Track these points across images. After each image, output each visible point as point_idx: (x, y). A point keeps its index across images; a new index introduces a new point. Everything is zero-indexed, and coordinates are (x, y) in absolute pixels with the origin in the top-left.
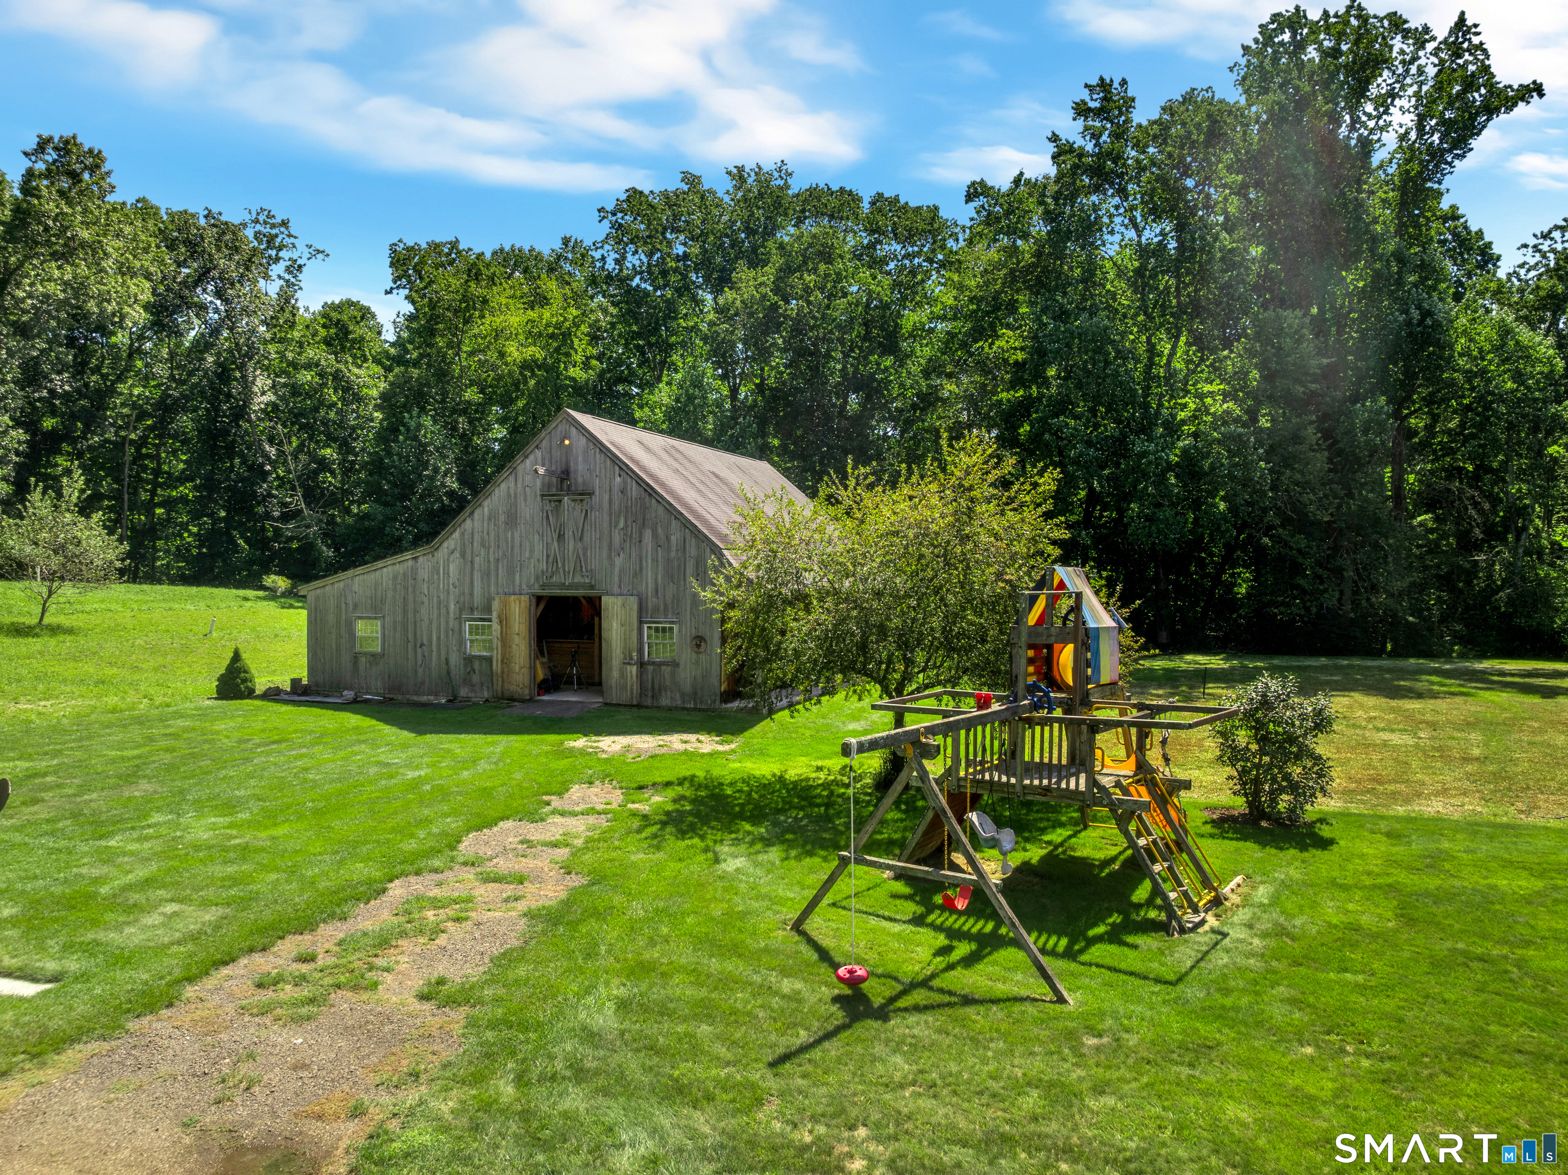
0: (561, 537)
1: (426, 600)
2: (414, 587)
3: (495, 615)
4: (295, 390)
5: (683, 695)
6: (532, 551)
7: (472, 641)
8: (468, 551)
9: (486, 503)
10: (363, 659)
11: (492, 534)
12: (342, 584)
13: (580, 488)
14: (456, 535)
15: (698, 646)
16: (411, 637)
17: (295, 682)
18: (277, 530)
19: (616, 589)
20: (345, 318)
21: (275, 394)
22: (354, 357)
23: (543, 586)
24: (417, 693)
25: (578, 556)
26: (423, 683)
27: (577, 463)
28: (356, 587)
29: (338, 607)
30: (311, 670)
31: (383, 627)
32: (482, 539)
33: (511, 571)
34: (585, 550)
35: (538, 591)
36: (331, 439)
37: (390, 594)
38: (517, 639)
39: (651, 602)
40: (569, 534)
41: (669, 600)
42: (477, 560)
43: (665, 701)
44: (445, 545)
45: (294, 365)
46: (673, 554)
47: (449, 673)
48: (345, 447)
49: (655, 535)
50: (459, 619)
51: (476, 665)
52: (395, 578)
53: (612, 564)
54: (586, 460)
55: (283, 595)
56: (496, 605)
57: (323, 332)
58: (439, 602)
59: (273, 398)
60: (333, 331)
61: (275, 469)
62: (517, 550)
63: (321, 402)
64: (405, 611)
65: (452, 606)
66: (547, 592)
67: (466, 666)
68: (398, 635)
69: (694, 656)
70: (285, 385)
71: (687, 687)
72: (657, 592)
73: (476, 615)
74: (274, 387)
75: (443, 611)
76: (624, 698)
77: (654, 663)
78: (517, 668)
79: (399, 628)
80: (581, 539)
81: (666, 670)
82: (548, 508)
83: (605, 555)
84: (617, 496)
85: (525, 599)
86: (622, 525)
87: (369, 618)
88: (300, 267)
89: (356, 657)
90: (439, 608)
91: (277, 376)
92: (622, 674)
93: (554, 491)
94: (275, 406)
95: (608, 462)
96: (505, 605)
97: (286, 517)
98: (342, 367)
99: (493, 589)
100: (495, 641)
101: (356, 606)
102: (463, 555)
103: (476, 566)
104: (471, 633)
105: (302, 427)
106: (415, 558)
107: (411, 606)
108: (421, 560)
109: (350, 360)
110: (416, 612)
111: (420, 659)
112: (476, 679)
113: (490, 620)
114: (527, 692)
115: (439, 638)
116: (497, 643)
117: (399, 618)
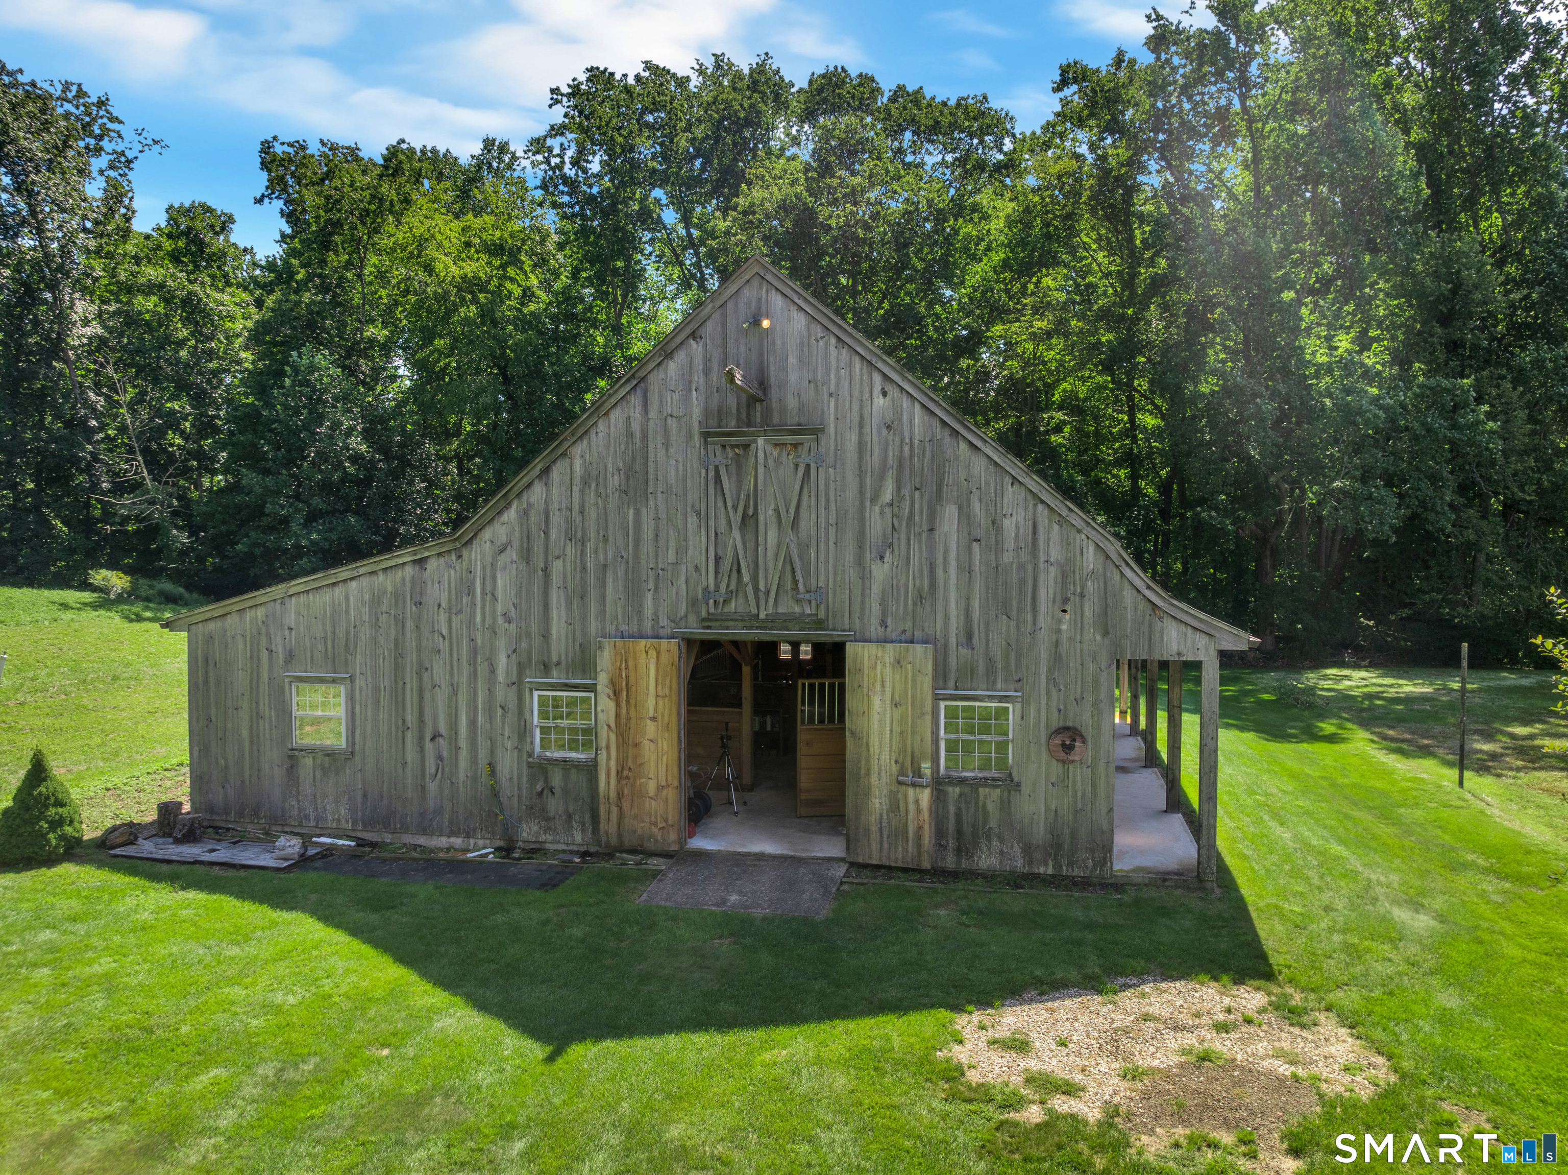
0: (749, 521)
1: (444, 646)
2: (418, 619)
3: (602, 679)
4: (131, 320)
5: (1028, 850)
6: (681, 550)
7: (545, 730)
8: (538, 548)
9: (577, 451)
10: (309, 761)
11: (592, 513)
12: (261, 612)
13: (792, 420)
14: (511, 515)
15: (1068, 748)
16: (411, 718)
17: (168, 810)
18: (105, 506)
19: (874, 629)
20: (198, 225)
21: (103, 323)
22: (213, 277)
23: (706, 622)
24: (424, 831)
25: (789, 560)
26: (438, 811)
27: (784, 369)
28: (291, 619)
29: (254, 657)
30: (199, 781)
31: (351, 699)
32: (569, 523)
33: (633, 592)
34: (803, 548)
35: (695, 630)
36: (182, 387)
37: (365, 633)
38: (651, 729)
39: (957, 656)
40: (766, 514)
41: (997, 652)
42: (557, 566)
43: (986, 860)
44: (487, 534)
45: (130, 289)
46: (1007, 557)
47: (495, 793)
48: (200, 398)
49: (965, 514)
50: (518, 684)
51: (556, 780)
52: (376, 601)
53: (865, 576)
54: (803, 361)
55: (121, 599)
56: (605, 660)
57: (168, 245)
58: (474, 652)
59: (100, 331)
60: (181, 244)
61: (102, 428)
62: (646, 547)
63: (167, 339)
64: (398, 668)
65: (502, 660)
66: (714, 633)
67: (532, 779)
68: (383, 715)
69: (1056, 767)
70: (117, 313)
71: (1040, 834)
72: (969, 636)
73: (556, 677)
74: (100, 315)
75: (482, 669)
76: (900, 856)
77: (962, 781)
78: (652, 787)
79: (384, 700)
80: (795, 524)
81: (991, 798)
82: (720, 459)
83: (849, 555)
84: (874, 436)
85: (671, 648)
86: (888, 494)
87: (322, 680)
88: (129, 162)
89: (293, 757)
90: (473, 662)
91: (104, 302)
92: (895, 805)
93: (731, 425)
94: (103, 341)
95: (857, 364)
96: (625, 659)
97: (119, 489)
98: (197, 288)
99: (593, 627)
100: (603, 733)
101: (290, 657)
102: (526, 555)
103: (556, 579)
104: (544, 715)
105: (140, 369)
106: (421, 562)
107: (411, 658)
108: (432, 564)
109: (208, 280)
110: (422, 669)
111: (431, 765)
112: (554, 805)
113: (592, 688)
114: (673, 836)
115: (473, 723)
116: (606, 736)
117: (386, 683)
